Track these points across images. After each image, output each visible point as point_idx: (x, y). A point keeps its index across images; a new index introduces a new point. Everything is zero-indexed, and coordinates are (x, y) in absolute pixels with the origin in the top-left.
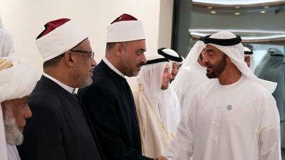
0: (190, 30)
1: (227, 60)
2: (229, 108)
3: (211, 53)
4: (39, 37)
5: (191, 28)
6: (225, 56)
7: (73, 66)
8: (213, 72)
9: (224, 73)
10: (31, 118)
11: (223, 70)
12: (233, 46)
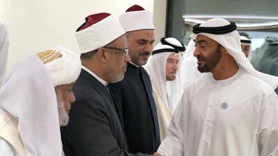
0: (184, 17)
1: (222, 50)
2: (224, 106)
3: (203, 44)
4: (78, 30)
5: (185, 13)
6: (219, 46)
7: (105, 61)
8: (206, 66)
9: (218, 66)
10: (75, 102)
11: (217, 62)
12: (228, 35)
